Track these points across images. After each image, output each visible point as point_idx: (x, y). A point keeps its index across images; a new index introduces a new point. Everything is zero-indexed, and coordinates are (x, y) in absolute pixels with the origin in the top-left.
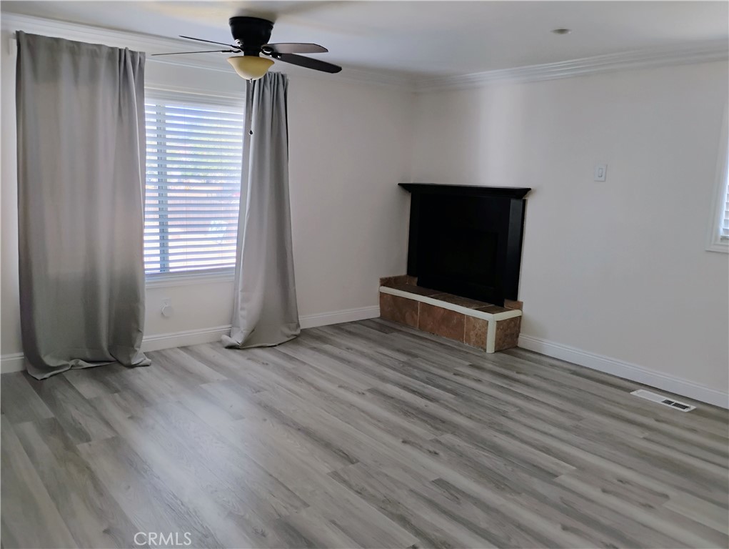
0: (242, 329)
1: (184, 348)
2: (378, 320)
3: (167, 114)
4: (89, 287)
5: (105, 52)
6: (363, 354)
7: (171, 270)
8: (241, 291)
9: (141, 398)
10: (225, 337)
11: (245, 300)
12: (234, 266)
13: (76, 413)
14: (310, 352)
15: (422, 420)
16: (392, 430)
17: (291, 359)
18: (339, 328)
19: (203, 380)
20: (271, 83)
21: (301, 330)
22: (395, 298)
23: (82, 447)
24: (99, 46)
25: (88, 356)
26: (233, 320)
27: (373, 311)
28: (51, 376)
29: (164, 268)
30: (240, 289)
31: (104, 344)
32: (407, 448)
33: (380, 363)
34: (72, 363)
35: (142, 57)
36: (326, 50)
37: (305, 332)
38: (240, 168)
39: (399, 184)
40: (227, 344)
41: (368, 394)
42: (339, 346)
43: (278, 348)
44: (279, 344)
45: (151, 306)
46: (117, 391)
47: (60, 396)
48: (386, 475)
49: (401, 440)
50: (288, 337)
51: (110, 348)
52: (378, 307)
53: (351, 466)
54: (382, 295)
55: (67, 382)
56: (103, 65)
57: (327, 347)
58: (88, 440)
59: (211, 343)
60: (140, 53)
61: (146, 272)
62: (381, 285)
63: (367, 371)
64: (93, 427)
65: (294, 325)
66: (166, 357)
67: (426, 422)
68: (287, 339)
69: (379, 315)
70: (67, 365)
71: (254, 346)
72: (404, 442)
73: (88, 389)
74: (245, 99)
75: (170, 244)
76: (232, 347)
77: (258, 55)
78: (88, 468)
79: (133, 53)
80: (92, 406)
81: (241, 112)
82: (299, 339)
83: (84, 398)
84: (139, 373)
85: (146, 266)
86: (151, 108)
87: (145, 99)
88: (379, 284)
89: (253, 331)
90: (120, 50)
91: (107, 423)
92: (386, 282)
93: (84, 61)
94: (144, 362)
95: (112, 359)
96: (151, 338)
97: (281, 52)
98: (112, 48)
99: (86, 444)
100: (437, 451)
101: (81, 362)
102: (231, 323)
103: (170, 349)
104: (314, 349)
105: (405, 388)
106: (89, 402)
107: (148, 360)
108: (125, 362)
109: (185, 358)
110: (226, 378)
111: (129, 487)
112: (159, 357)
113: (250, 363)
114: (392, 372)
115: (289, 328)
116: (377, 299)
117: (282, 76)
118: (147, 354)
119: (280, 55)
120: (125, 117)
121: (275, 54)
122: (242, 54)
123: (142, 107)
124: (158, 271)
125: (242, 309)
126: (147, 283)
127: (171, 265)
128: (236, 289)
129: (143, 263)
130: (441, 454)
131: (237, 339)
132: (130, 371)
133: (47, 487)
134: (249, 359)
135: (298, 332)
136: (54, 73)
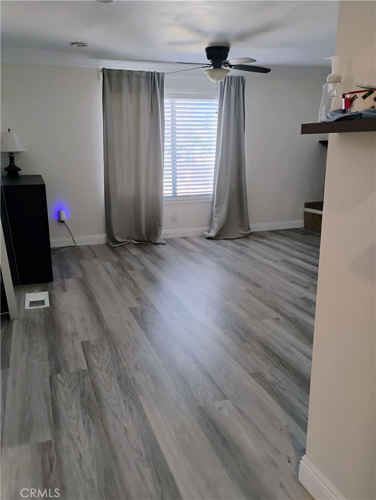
0: (215, 228)
1: (184, 238)
2: (303, 229)
3: (176, 106)
4: (137, 201)
5: (144, 74)
6: (284, 245)
7: (178, 195)
8: (216, 207)
9: (159, 257)
10: (206, 233)
11: (217, 212)
12: (212, 193)
13: (128, 260)
14: (253, 242)
15: (306, 274)
16: (286, 276)
17: (241, 245)
18: (275, 232)
19: (191, 251)
20: (234, 83)
21: (251, 232)
22: (313, 214)
23: (130, 272)
24: (141, 72)
25: (136, 238)
26: (211, 224)
27: (300, 223)
28: (119, 246)
29: (174, 193)
30: (214, 206)
31: (144, 233)
32: (292, 285)
33: (293, 249)
34: (129, 241)
35: (163, 76)
36: (255, 61)
37: (252, 233)
38: (216, 135)
39: (319, 141)
40: (207, 236)
41: (280, 262)
42: (272, 240)
43: (235, 240)
44: (236, 238)
45: (167, 214)
46: (149, 253)
47: (122, 253)
48: (275, 294)
49: (290, 281)
50: (242, 235)
51: (146, 235)
52: (302, 221)
53: (257, 289)
54: (306, 213)
55: (126, 248)
56: (143, 82)
57: (264, 241)
58: (133, 270)
59: (199, 236)
60: (162, 73)
61: (164, 195)
62: (305, 207)
63: (283, 252)
64: (136, 265)
65: (246, 228)
66: (174, 241)
67: (308, 275)
68: (241, 236)
69: (304, 226)
70: (126, 242)
71: (221, 238)
72: (292, 282)
73: (135, 252)
74: (219, 94)
75: (178, 184)
76: (209, 238)
77: (221, 68)
78: (132, 279)
79: (158, 74)
80: (136, 258)
81: (217, 102)
82: (249, 236)
83: (133, 255)
84: (160, 247)
85: (164, 192)
86: (168, 104)
87: (165, 99)
88: (304, 206)
89: (221, 230)
90: (152, 73)
91: (142, 264)
92: (308, 205)
93: (134, 81)
94: (163, 242)
95: (148, 240)
96: (166, 232)
97: (232, 64)
98: (148, 72)
99: (132, 271)
100: (308, 287)
101: (133, 241)
102: (210, 226)
103: (177, 238)
104: (256, 241)
105: (304, 260)
106: (135, 256)
107: (164, 242)
108: (153, 241)
109: (184, 242)
110: (202, 251)
111: (148, 286)
112: (170, 241)
113: (217, 245)
114: (299, 253)
115: (244, 230)
116: (302, 215)
117: (242, 77)
118: (165, 240)
119: (234, 66)
120: (154, 111)
121: (231, 66)
122: (212, 68)
123: (162, 104)
124: (172, 195)
125: (215, 217)
126: (165, 201)
127: (178, 191)
128: (213, 206)
129: (162, 190)
130: (311, 288)
131: (213, 234)
132: (155, 246)
133: (114, 283)
134: (217, 244)
135: (248, 233)
136: (120, 89)
